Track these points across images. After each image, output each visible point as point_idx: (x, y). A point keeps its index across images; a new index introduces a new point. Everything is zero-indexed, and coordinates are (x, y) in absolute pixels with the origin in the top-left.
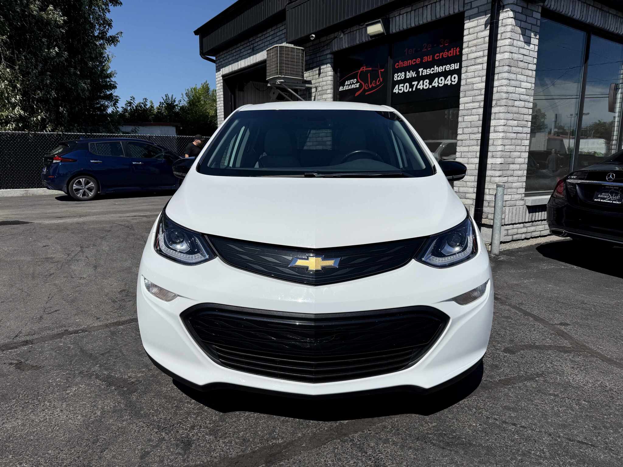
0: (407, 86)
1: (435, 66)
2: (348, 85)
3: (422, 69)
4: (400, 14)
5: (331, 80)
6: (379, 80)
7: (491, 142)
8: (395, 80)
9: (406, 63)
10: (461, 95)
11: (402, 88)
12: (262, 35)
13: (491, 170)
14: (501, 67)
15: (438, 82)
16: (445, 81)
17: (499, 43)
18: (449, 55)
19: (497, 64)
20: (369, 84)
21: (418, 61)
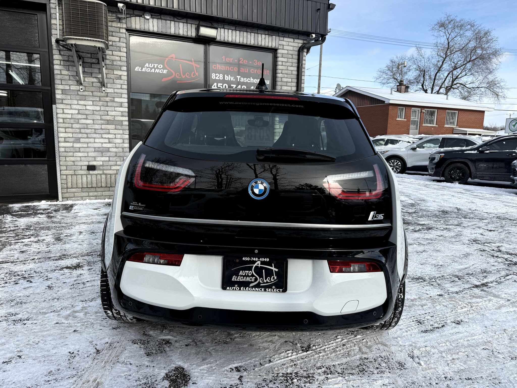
0: (225, 86)
2: (149, 67)
6: (194, 74)
8: (213, 78)
9: (224, 68)
11: (221, 87)
20: (182, 75)
21: (235, 69)
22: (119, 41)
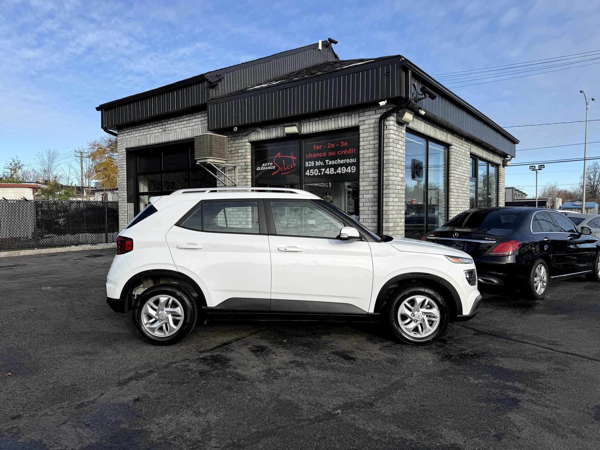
0: (316, 171)
1: (338, 159)
2: (265, 166)
3: (328, 160)
4: (310, 122)
5: (250, 162)
6: (293, 165)
7: (384, 212)
8: (306, 166)
9: (315, 155)
10: (360, 180)
11: (313, 172)
12: (176, 119)
13: (386, 231)
14: (387, 164)
15: (341, 170)
16: (346, 169)
17: (385, 149)
18: (349, 153)
19: (385, 162)
20: (284, 168)
21: (325, 154)
22: (245, 152)
